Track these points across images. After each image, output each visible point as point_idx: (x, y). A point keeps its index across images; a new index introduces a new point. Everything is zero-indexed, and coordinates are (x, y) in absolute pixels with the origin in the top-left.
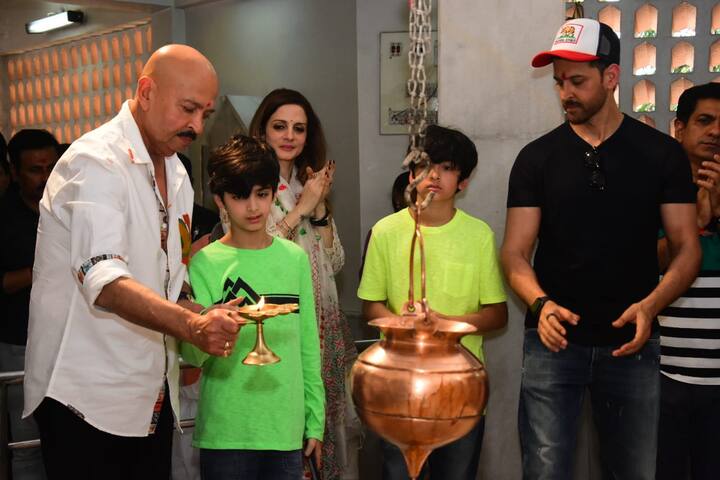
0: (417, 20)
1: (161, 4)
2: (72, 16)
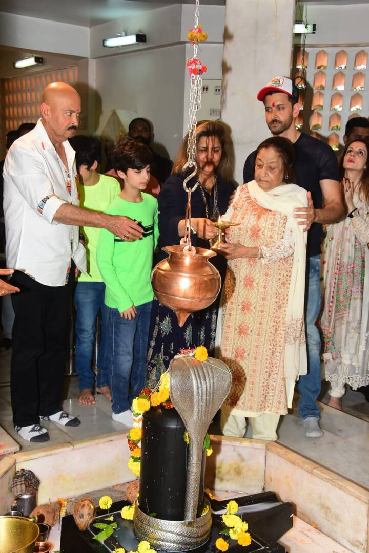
0: (194, 91)
1: (83, 56)
2: (37, 60)
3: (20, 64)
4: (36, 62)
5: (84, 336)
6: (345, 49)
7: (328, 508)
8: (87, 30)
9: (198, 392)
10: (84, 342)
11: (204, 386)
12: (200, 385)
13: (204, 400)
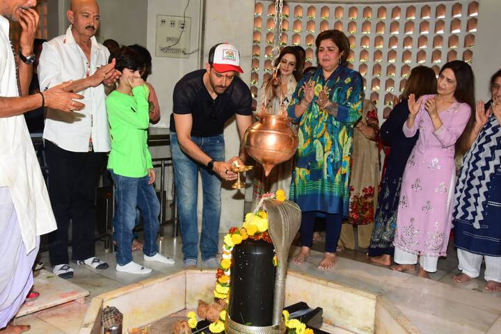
7: (341, 308)
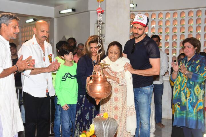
3: (28, 21)
4: (34, 20)
5: (58, 118)
6: (148, 12)
8: (53, 8)
9: (105, 130)
10: (58, 120)
11: (107, 128)
12: (106, 127)
13: (108, 134)
